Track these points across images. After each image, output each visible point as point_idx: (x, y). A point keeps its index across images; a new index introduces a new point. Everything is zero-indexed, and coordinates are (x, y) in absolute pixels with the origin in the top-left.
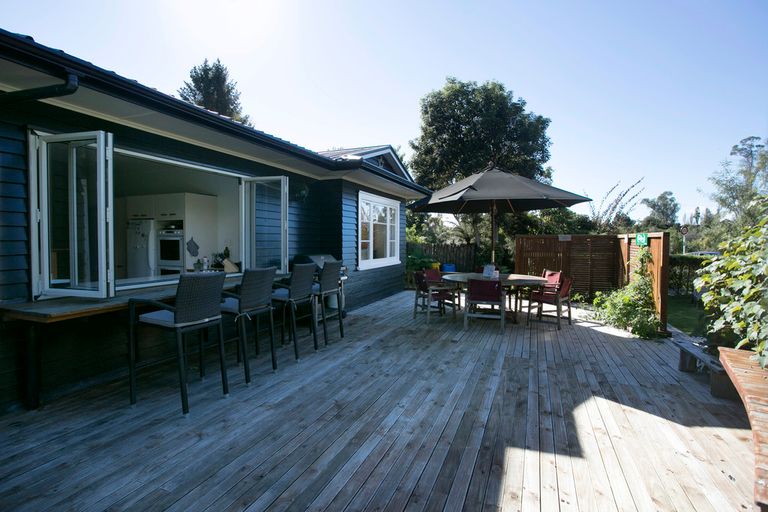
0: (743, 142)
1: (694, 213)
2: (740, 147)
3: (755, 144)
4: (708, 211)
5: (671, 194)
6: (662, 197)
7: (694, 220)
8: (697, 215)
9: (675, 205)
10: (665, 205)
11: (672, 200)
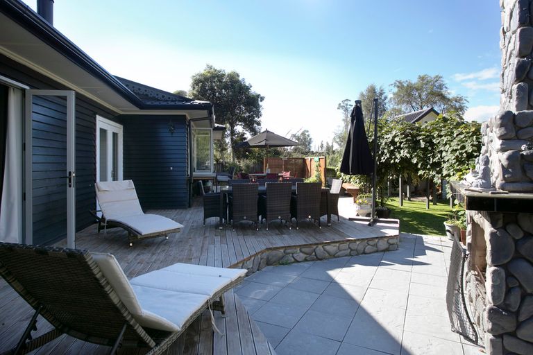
0: (343, 101)
1: (320, 145)
2: (342, 105)
3: (349, 104)
4: (328, 144)
5: (308, 131)
6: (303, 134)
7: (320, 149)
8: (322, 146)
9: (310, 139)
10: (305, 139)
11: (308, 136)
